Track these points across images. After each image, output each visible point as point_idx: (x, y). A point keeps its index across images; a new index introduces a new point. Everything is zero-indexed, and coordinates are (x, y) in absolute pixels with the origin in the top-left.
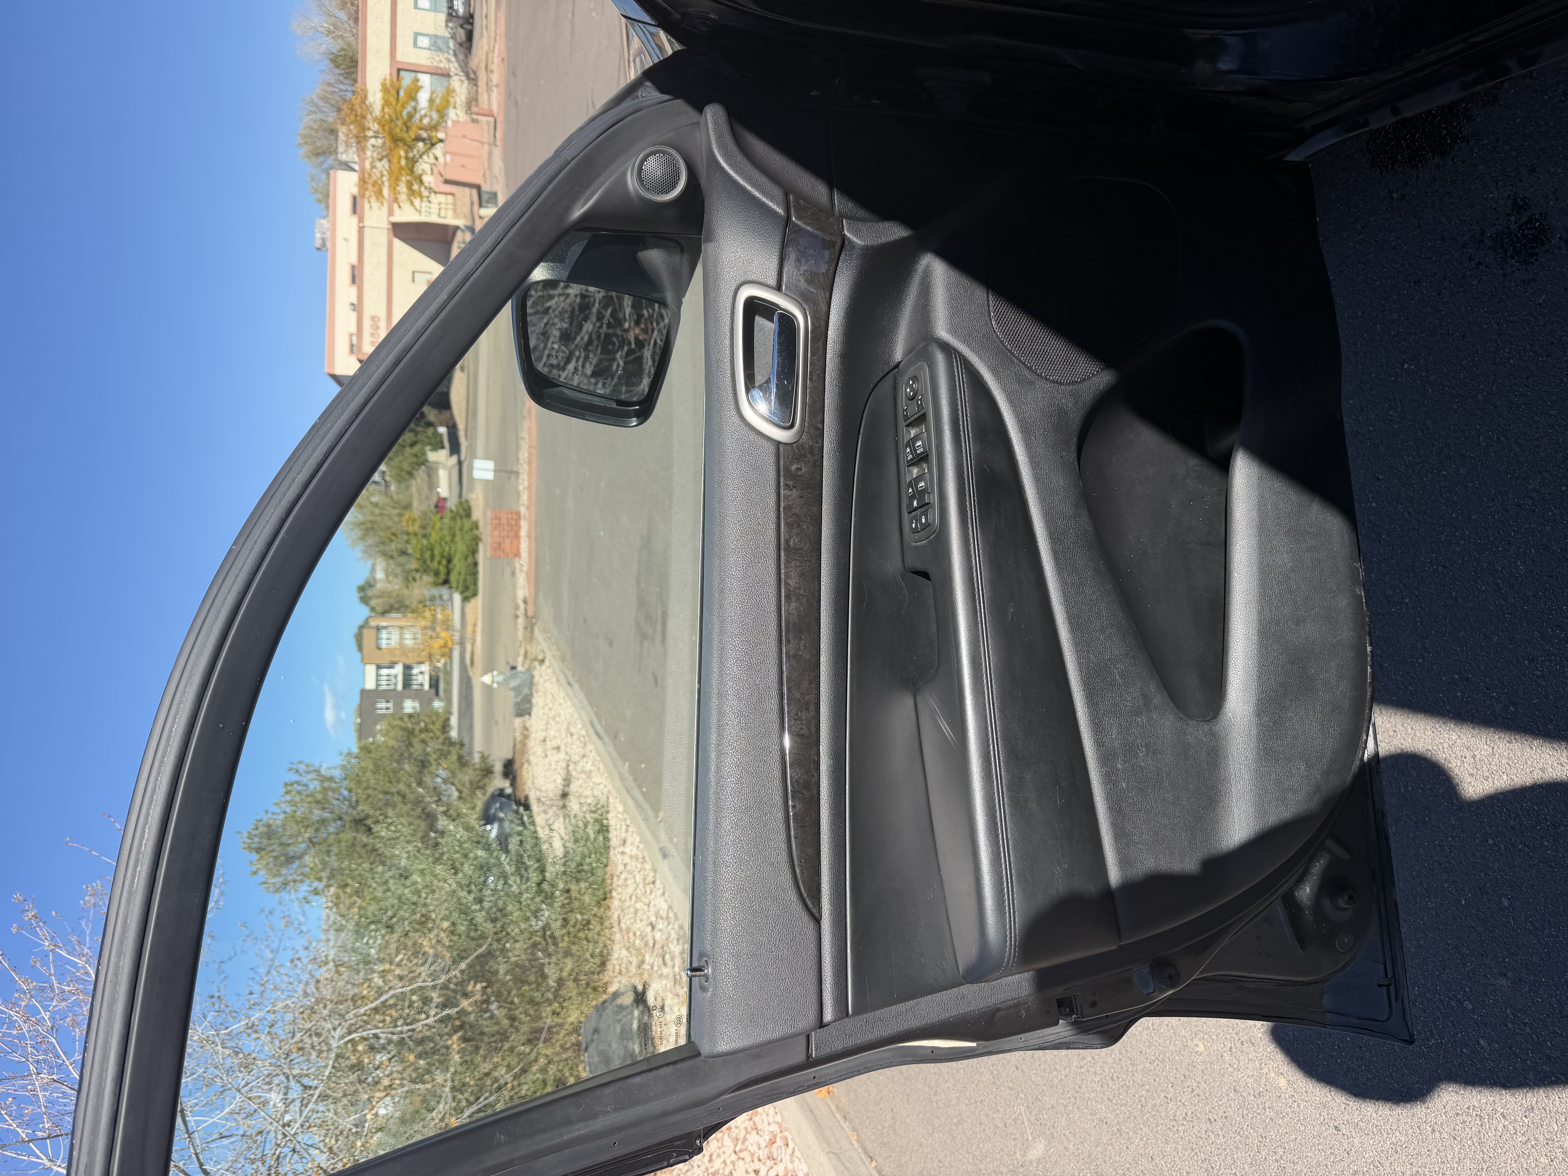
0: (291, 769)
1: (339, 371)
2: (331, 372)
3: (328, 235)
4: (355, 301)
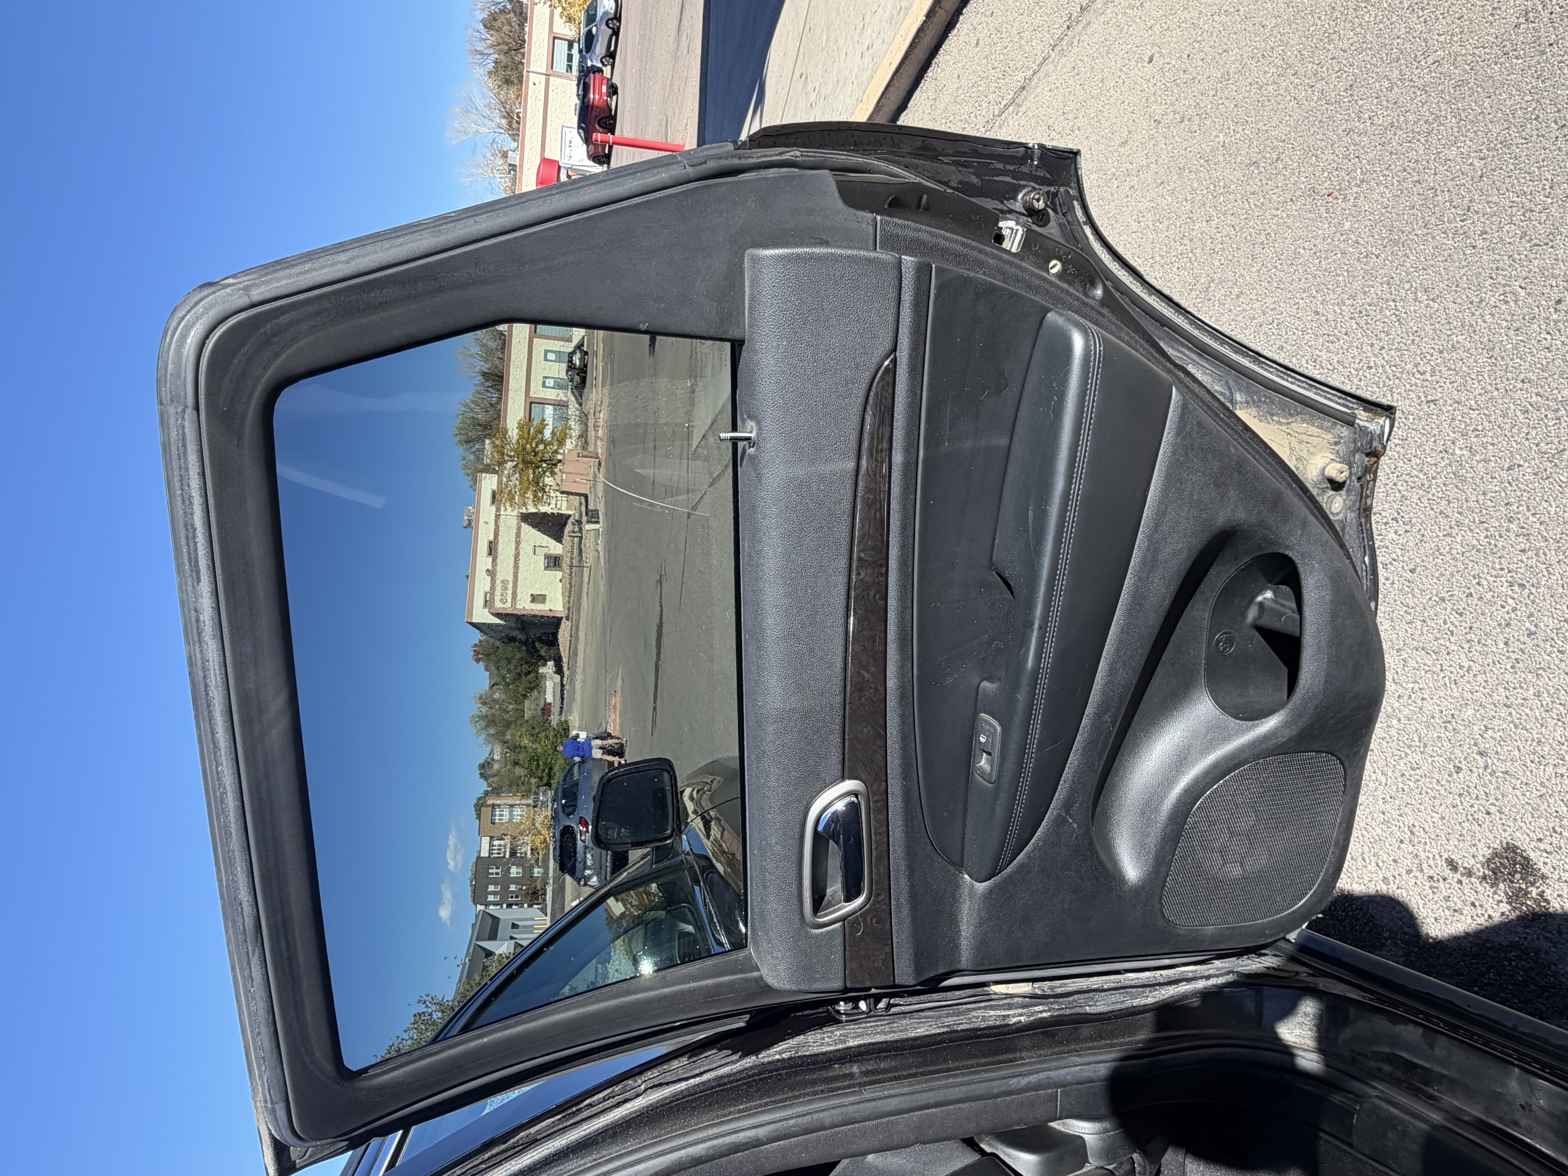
1: (475, 620)
2: (469, 621)
3: (473, 517)
4: (490, 567)
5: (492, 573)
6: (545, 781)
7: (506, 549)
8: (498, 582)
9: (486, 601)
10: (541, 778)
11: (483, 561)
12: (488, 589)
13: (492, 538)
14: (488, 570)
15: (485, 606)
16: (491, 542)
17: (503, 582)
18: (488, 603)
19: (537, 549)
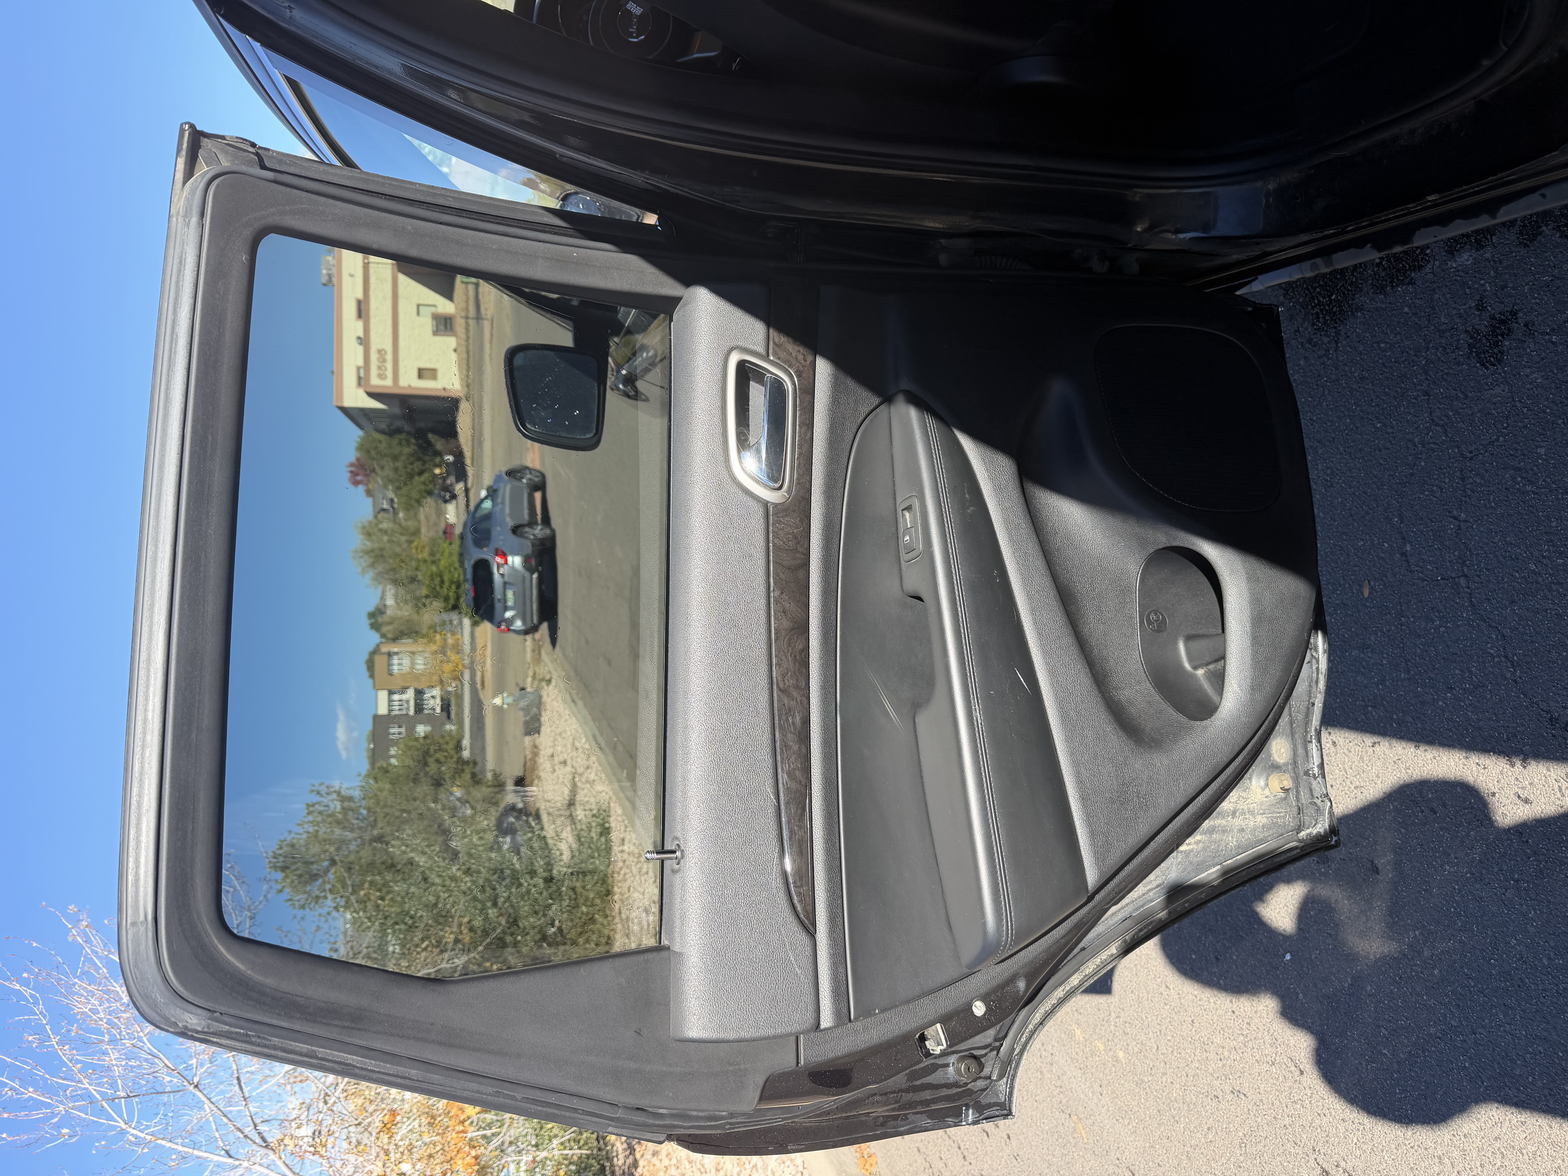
0: (312, 791)
1: (347, 403)
2: (340, 404)
3: (334, 271)
4: (361, 334)
5: (364, 341)
6: (452, 602)
7: (379, 308)
8: (374, 357)
9: (359, 378)
10: (446, 599)
11: (351, 327)
12: (361, 362)
13: (360, 295)
14: (359, 338)
15: (359, 384)
16: (359, 302)
17: (379, 351)
18: (362, 382)
19: (421, 308)
